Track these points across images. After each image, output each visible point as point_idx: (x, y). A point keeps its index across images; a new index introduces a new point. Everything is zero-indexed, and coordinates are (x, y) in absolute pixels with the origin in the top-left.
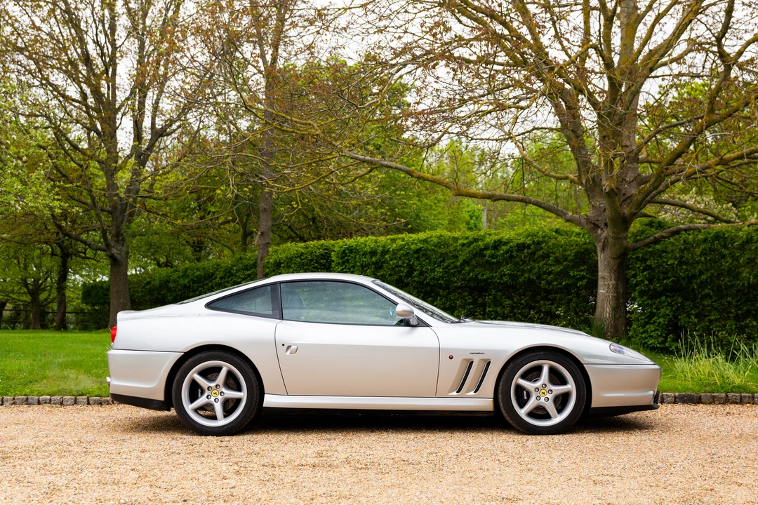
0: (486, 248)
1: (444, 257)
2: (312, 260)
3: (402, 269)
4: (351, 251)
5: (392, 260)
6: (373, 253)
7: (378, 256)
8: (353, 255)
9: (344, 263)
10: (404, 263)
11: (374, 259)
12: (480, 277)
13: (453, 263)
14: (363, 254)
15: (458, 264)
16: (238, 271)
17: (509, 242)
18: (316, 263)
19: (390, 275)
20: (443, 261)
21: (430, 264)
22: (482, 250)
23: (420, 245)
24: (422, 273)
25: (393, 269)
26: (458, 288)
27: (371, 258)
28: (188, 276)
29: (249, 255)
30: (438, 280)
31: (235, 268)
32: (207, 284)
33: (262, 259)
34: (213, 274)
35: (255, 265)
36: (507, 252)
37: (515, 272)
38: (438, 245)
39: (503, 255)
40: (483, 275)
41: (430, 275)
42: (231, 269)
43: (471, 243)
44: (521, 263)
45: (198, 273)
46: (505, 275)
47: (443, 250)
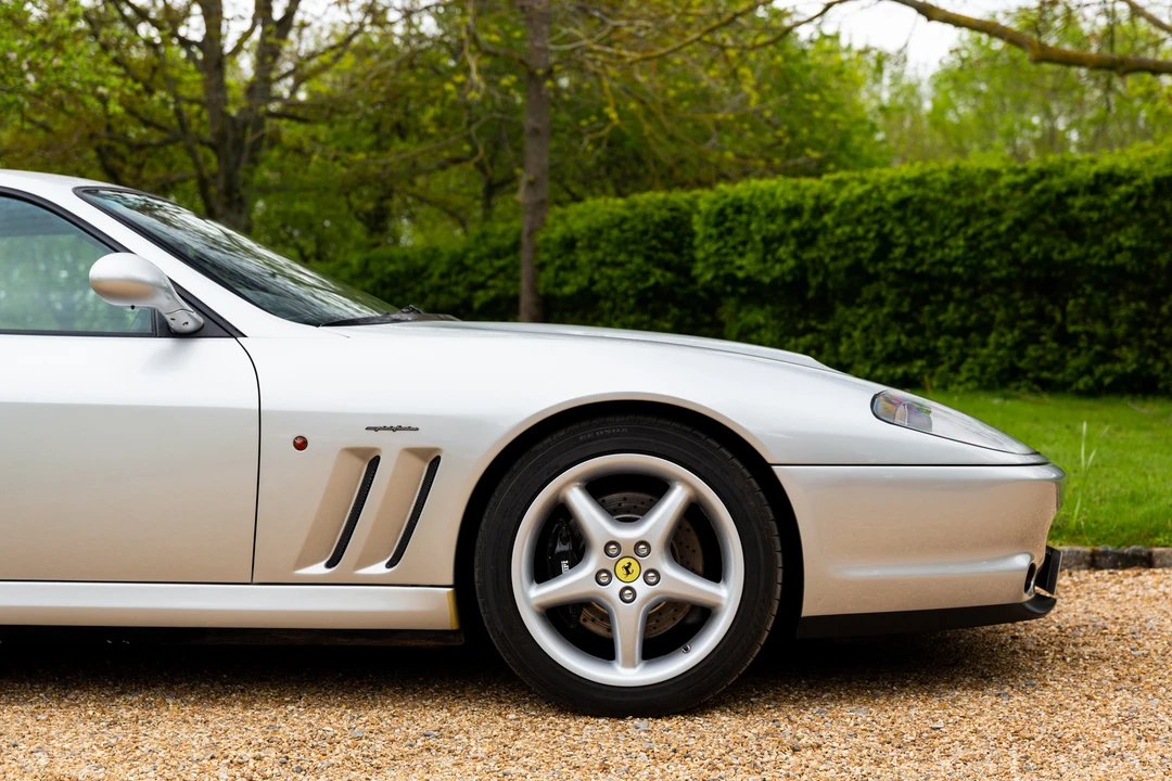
0: (1072, 191)
1: (970, 214)
2: (645, 233)
3: (865, 245)
4: (739, 210)
5: (838, 225)
6: (794, 211)
7: (806, 217)
8: (744, 218)
9: (721, 236)
10: (868, 231)
11: (796, 224)
12: (1055, 256)
13: (989, 227)
14: (768, 215)
15: (1003, 228)
16: (478, 260)
17: (1132, 178)
18: (653, 238)
19: (834, 259)
20: (967, 223)
21: (931, 230)
22: (1060, 197)
23: (907, 191)
24: (911, 251)
25: (839, 245)
26: (997, 282)
27: (788, 222)
28: (370, 275)
29: (500, 227)
30: (950, 265)
31: (472, 255)
32: (411, 289)
33: (531, 233)
34: (424, 269)
35: (516, 247)
36: (1129, 197)
37: (1148, 243)
38: (954, 189)
39: (1116, 205)
40: (1062, 252)
41: (932, 255)
42: (464, 256)
43: (1032, 181)
44: (1161, 222)
45: (391, 268)
46: (1120, 249)
47: (963, 201)
